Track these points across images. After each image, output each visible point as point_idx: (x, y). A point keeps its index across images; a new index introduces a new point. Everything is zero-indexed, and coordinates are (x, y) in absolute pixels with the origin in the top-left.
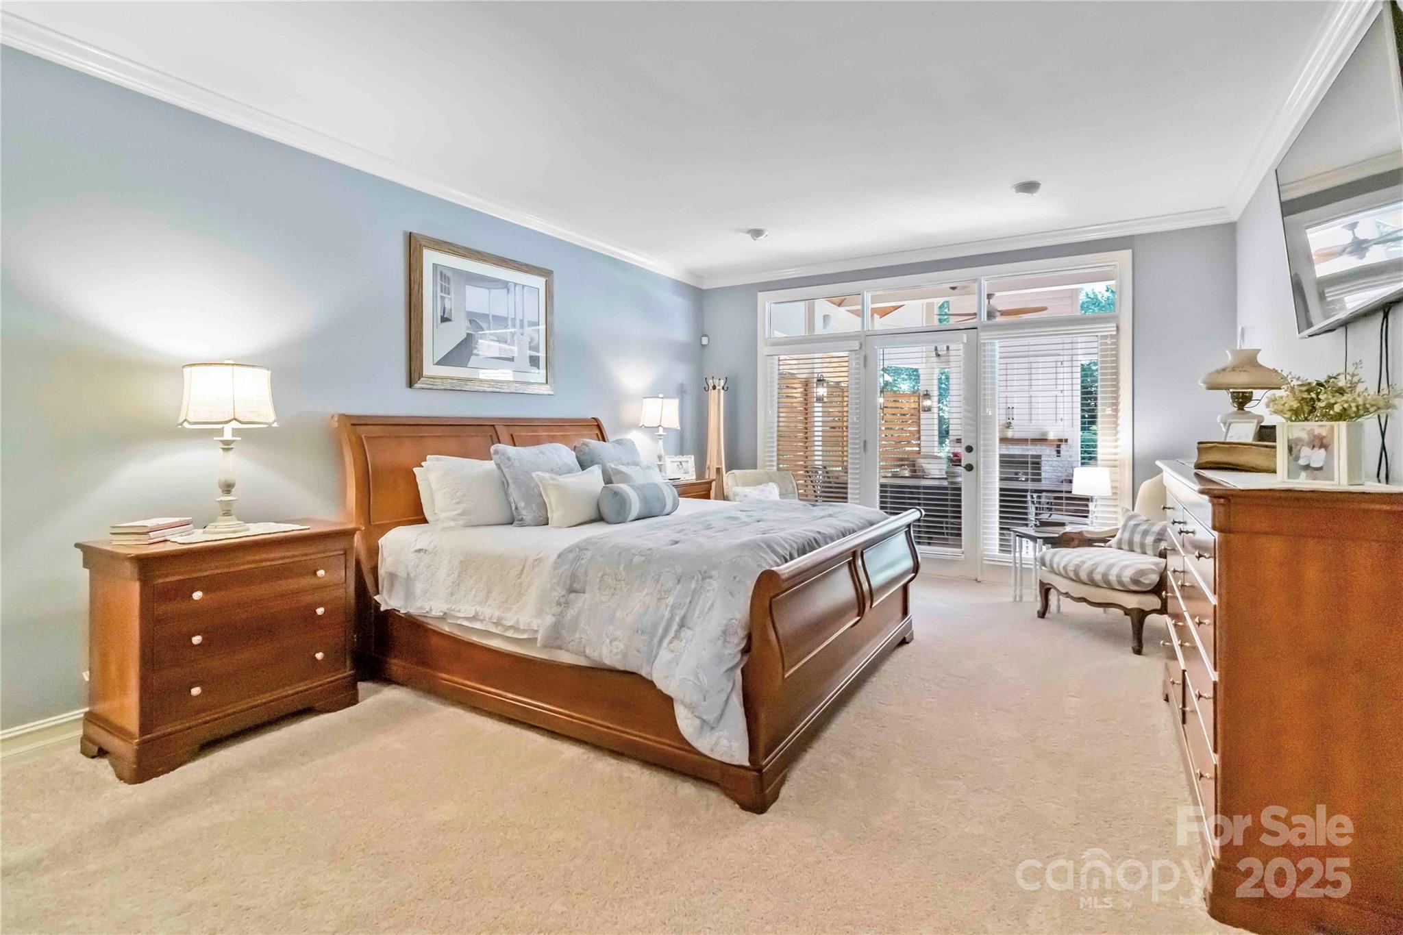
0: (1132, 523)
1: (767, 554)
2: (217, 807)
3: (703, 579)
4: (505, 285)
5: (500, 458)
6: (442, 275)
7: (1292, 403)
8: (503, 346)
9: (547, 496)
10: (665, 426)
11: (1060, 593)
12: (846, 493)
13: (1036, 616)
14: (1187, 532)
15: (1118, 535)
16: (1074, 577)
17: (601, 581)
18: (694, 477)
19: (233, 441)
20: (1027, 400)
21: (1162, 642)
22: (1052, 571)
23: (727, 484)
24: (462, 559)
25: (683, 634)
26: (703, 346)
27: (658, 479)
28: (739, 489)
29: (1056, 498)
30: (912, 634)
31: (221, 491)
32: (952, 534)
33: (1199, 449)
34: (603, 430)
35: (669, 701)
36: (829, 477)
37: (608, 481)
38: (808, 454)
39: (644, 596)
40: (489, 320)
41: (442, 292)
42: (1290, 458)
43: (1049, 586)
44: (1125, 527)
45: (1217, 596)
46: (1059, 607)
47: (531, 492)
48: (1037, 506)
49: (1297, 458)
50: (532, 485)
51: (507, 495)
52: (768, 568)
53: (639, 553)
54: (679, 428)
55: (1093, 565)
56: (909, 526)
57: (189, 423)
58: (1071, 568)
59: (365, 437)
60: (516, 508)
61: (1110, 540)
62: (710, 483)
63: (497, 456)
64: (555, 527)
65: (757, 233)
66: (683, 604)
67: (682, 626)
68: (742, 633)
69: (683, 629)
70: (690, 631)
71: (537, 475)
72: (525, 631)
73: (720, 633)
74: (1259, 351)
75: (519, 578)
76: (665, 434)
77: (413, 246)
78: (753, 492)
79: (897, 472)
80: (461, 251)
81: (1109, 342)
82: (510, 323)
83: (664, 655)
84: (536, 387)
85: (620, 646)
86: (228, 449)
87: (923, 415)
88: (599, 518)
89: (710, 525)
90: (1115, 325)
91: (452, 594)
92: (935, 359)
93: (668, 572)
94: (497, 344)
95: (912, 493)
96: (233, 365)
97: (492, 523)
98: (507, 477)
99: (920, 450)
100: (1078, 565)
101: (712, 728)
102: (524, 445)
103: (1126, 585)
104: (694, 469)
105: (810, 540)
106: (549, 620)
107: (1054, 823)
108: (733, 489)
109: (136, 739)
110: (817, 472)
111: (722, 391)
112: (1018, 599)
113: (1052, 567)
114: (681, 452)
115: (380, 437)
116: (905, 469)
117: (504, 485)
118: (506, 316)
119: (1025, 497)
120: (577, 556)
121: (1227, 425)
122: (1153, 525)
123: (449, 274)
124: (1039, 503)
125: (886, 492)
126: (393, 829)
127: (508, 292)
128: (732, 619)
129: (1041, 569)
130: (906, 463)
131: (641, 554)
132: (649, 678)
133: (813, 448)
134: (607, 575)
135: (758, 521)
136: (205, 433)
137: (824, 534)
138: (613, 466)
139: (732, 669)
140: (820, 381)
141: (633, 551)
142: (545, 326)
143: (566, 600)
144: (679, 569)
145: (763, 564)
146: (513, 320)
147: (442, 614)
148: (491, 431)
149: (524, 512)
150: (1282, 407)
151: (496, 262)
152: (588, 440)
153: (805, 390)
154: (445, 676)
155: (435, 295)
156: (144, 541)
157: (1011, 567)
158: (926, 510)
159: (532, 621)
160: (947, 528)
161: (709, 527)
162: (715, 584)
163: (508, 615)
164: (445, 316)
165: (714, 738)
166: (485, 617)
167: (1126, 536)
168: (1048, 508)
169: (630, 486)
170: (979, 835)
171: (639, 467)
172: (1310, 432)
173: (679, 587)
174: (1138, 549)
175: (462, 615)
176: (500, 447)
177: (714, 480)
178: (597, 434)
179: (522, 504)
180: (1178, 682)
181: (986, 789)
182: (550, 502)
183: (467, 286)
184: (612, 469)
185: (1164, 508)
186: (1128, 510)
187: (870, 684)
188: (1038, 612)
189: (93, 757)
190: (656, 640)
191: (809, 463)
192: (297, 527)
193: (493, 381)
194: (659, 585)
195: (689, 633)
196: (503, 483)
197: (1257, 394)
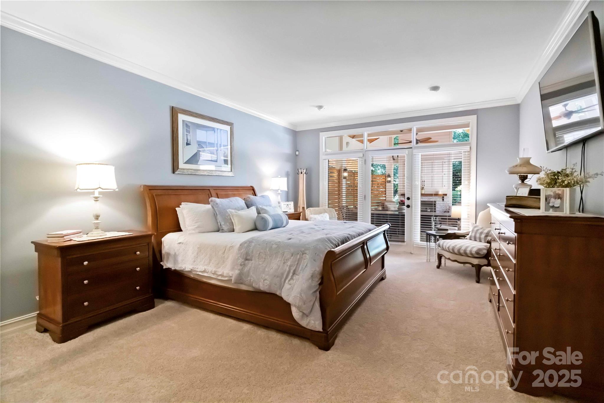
0: (476, 229)
1: (329, 243)
2: (97, 352)
3: (303, 254)
4: (213, 129)
5: (213, 204)
6: (187, 125)
7: (547, 180)
8: (212, 155)
9: (234, 220)
10: (281, 190)
11: (446, 258)
12: (357, 217)
13: (436, 268)
14: (502, 233)
15: (470, 234)
16: (452, 252)
17: (259, 256)
18: (293, 211)
19: (99, 197)
20: (431, 178)
21: (489, 278)
22: (443, 249)
23: (307, 214)
24: (198, 246)
25: (294, 278)
26: (296, 155)
27: (280, 212)
28: (312, 216)
29: (442, 219)
30: (386, 276)
31: (94, 218)
32: (401, 234)
33: (507, 199)
34: (255, 192)
35: (288, 305)
36: (349, 211)
37: (259, 213)
38: (340, 201)
39: (278, 262)
40: (207, 144)
41: (186, 132)
42: (546, 203)
43: (441, 255)
44: (473, 231)
45: (516, 260)
46: (445, 264)
47: (227, 218)
48: (435, 222)
49: (549, 203)
50: (227, 215)
51: (216, 219)
52: (329, 250)
53: (275, 243)
54: (287, 190)
55: (460, 246)
56: (384, 231)
57: (80, 189)
58: (451, 248)
59: (155, 195)
60: (220, 225)
61: (466, 236)
62: (300, 213)
63: (212, 203)
64: (237, 233)
65: (320, 107)
66: (294, 264)
67: (294, 273)
68: (319, 277)
69: (294, 275)
70: (297, 276)
71: (230, 211)
72: (226, 277)
73: (310, 276)
74: (531, 158)
75: (223, 254)
76: (281, 193)
77: (174, 112)
78: (318, 217)
79: (376, 208)
80: (194, 115)
81: (467, 154)
82: (215, 145)
83: (287, 286)
84: (227, 173)
85: (267, 282)
86: (97, 201)
87: (387, 184)
88: (255, 229)
89: (303, 231)
90: (469, 147)
91: (194, 262)
92: (392, 161)
93: (287, 251)
94: (210, 155)
95: (384, 217)
96: (98, 164)
97: (210, 231)
98: (217, 212)
99: (386, 199)
100: (453, 247)
101: (307, 316)
102: (222, 197)
103: (474, 255)
104: (293, 207)
105: (346, 238)
106: (237, 272)
107: (447, 352)
108: (310, 216)
109: (61, 324)
110: (344, 208)
111: (305, 175)
112: (428, 261)
113: (443, 247)
114: (288, 200)
115: (161, 195)
116: (380, 207)
117: (215, 215)
118: (214, 142)
119: (431, 218)
120: (248, 245)
121: (517, 189)
122: (484, 230)
123: (189, 124)
124: (436, 221)
125: (374, 217)
126: (174, 360)
127: (215, 133)
128: (315, 271)
129: (438, 248)
130: (381, 204)
131: (276, 244)
132: (280, 295)
133: (342, 199)
134: (261, 253)
135: (323, 230)
136: (87, 193)
137: (351, 235)
138: (261, 207)
139: (315, 292)
140: (345, 170)
141: (272, 243)
142: (230, 147)
143: (244, 263)
144: (292, 250)
145: (327, 248)
146: (217, 144)
147: (190, 270)
148: (208, 192)
149: (223, 226)
150: (543, 182)
151: (209, 120)
152: (250, 196)
153: (339, 174)
154: (192, 296)
155: (183, 133)
156: (62, 240)
157: (425, 247)
158: (391, 224)
159: (229, 273)
160: (399, 232)
161: (303, 232)
162: (308, 256)
163: (219, 270)
164: (188, 143)
165: (308, 320)
166: (209, 271)
167: (473, 234)
168: (440, 223)
169: (268, 215)
170: (417, 358)
171: (271, 207)
172: (555, 192)
173: (292, 258)
174: (478, 240)
175: (199, 270)
176: (213, 199)
177: (302, 212)
178: (253, 193)
179: (223, 223)
180: (496, 294)
181: (419, 339)
182: (235, 223)
183: (197, 130)
184: (261, 208)
185: (491, 223)
186: (474, 224)
187: (369, 296)
188: (437, 266)
189: (42, 332)
190: (283, 280)
191: (340, 205)
192: (127, 233)
193: (209, 170)
194: (284, 257)
195: (297, 277)
196: (215, 214)
197: (529, 176)
